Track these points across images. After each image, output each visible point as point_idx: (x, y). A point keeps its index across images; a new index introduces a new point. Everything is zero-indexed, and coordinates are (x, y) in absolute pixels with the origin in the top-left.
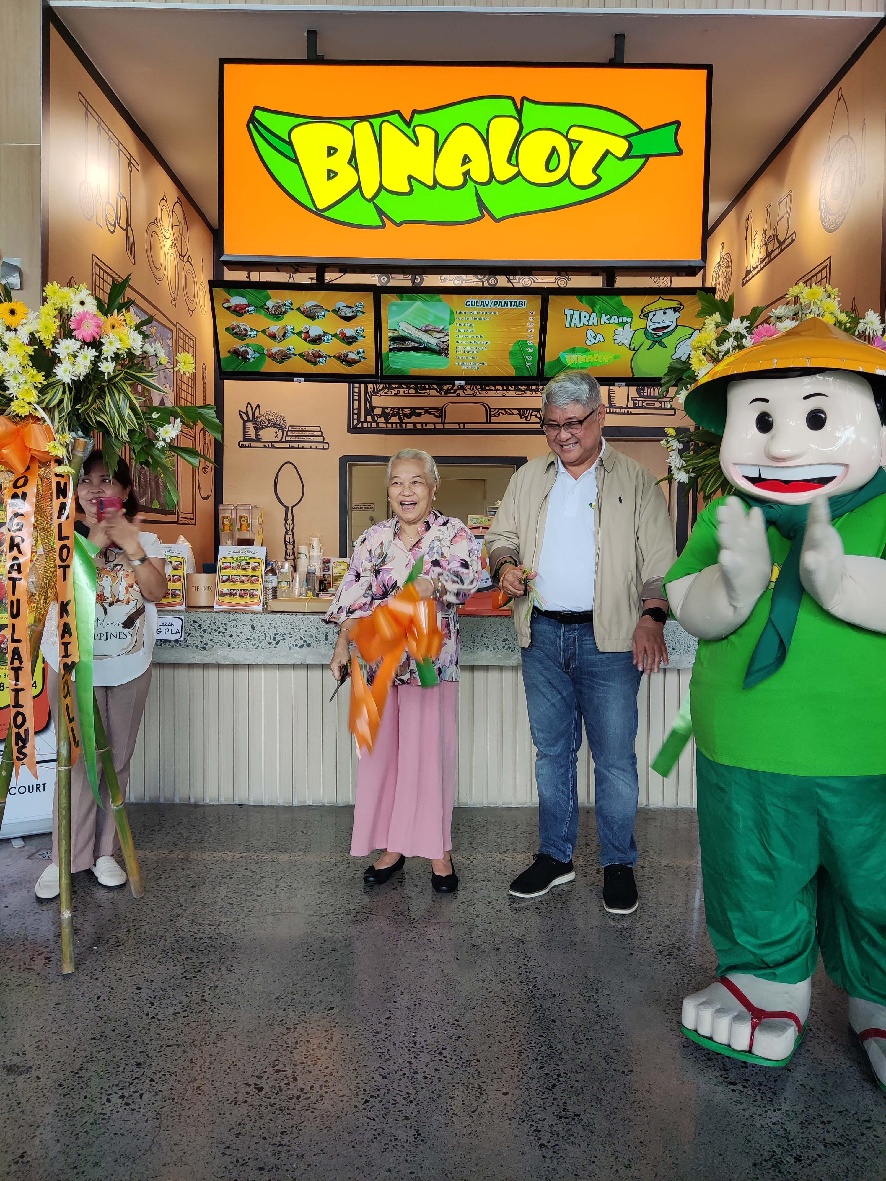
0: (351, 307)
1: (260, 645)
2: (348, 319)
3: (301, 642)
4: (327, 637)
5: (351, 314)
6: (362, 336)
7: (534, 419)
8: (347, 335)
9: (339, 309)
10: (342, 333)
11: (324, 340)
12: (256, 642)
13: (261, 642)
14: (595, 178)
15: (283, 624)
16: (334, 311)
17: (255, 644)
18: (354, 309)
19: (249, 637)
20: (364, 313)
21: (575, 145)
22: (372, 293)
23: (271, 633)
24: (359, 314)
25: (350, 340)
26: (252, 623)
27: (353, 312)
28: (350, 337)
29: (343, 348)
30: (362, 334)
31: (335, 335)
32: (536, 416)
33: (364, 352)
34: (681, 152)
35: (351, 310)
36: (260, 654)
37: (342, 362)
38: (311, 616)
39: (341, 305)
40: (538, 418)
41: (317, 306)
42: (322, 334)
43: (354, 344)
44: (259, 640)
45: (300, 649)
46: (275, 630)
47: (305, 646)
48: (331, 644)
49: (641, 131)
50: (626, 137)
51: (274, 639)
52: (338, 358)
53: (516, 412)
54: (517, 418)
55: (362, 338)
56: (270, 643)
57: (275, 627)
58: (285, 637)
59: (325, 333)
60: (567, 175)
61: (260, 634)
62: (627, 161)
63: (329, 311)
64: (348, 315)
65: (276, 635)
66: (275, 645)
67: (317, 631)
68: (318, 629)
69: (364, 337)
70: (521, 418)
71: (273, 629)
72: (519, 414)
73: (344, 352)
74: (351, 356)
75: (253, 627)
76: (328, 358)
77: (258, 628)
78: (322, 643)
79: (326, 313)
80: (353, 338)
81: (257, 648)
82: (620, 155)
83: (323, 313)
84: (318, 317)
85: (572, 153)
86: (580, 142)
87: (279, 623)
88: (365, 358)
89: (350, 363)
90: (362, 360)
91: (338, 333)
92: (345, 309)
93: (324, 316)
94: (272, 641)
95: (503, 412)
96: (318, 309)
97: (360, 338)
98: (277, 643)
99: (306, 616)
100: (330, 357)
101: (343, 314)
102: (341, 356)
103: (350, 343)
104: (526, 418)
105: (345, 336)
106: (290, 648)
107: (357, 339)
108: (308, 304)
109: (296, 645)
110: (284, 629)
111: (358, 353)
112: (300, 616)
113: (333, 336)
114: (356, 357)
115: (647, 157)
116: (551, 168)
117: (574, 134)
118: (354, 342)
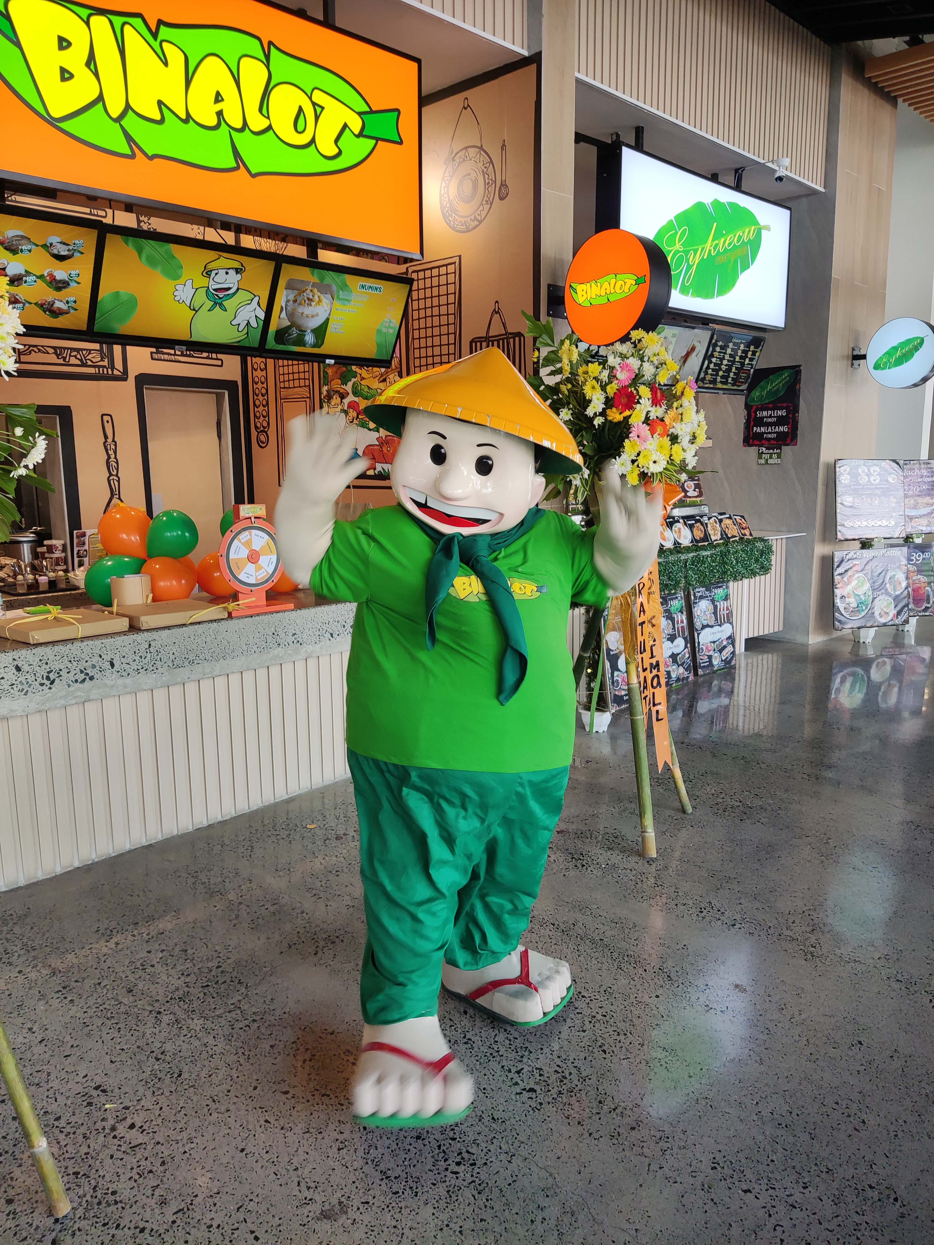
0: (68, 245)
1: (30, 690)
2: (61, 258)
3: (82, 676)
4: (112, 665)
5: (66, 253)
6: (76, 282)
7: (73, 361)
8: (58, 278)
9: (51, 244)
10: (51, 275)
11: (26, 282)
12: (23, 687)
13: (31, 685)
14: (337, 151)
15: (58, 658)
16: (45, 246)
17: (23, 690)
18: (71, 248)
19: (14, 682)
20: (82, 253)
21: (319, 110)
22: (97, 231)
23: (42, 671)
24: (77, 254)
25: (60, 285)
26: (16, 663)
27: (69, 250)
28: (60, 281)
29: (49, 295)
30: (76, 279)
31: (41, 277)
32: (75, 356)
33: (75, 302)
34: (401, 143)
35: (67, 248)
36: (31, 701)
37: (45, 312)
38: (92, 642)
39: (55, 240)
40: (79, 359)
41: (23, 237)
42: (23, 273)
43: (64, 291)
44: (27, 683)
45: (81, 685)
46: (47, 667)
47: (88, 679)
48: (118, 672)
49: (372, 112)
50: (360, 114)
51: (48, 678)
52: (41, 306)
53: (51, 351)
54: (53, 358)
55: (76, 285)
56: (42, 685)
57: (47, 663)
58: (61, 673)
59: (28, 273)
60: (313, 141)
61: (28, 676)
62: (361, 139)
63: (37, 246)
64: (62, 253)
65: (49, 672)
66: (49, 686)
67: (100, 660)
68: (101, 656)
69: (79, 283)
70: (58, 358)
71: (44, 666)
72: (55, 353)
73: (50, 299)
74: (58, 304)
75: (18, 669)
76: (27, 305)
77: (25, 668)
78: (108, 672)
79: (34, 247)
80: (64, 283)
81: (26, 694)
82: (357, 132)
83: (29, 247)
84: (22, 251)
85: (317, 118)
86: (323, 108)
87: (52, 658)
88: (76, 310)
89: (55, 313)
90: (72, 311)
91: (46, 275)
92: (59, 246)
93: (30, 251)
94: (45, 681)
95: (35, 349)
96: (23, 242)
97: (73, 284)
98: (52, 682)
99: (85, 643)
100: (30, 303)
101: (55, 252)
102: (44, 304)
103: (59, 289)
104: (64, 360)
105: (54, 279)
106: (69, 686)
107: (69, 284)
108: (11, 233)
109: (76, 681)
110: (59, 664)
111: (68, 302)
112: (77, 644)
113: (38, 277)
114: (64, 307)
115: (377, 139)
116: (300, 128)
117: (318, 97)
118: (64, 288)
